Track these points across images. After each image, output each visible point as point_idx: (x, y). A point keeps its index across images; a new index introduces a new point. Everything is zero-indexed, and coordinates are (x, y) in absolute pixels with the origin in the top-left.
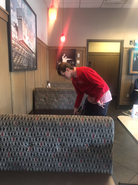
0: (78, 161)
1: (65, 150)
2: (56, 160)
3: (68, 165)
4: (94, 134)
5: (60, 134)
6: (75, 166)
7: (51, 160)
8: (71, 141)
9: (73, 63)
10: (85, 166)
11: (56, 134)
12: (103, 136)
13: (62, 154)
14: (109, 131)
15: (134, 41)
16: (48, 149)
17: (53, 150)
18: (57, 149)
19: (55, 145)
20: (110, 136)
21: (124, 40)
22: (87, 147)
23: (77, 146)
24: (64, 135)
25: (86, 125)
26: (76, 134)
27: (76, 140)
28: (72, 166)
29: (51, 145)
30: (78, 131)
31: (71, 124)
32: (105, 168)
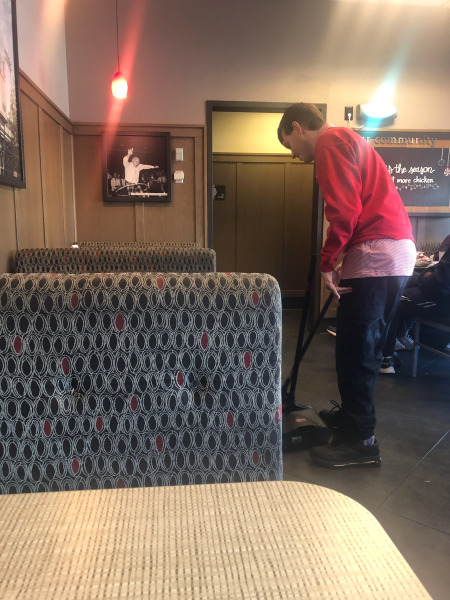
0: (148, 444)
1: (93, 404)
2: (55, 449)
3: (108, 465)
4: (205, 335)
5: (71, 342)
6: (136, 464)
7: (34, 448)
8: (114, 367)
9: (162, 179)
10: (174, 464)
11: (52, 341)
12: (241, 340)
13: (80, 420)
14: (261, 321)
15: (358, 107)
16: (19, 406)
17: (40, 409)
18: (61, 403)
19: (50, 388)
20: (267, 339)
21: (325, 106)
22: (181, 388)
23: (143, 383)
24: (86, 343)
25: (174, 302)
26: (136, 337)
27: (134, 360)
28: (122, 465)
29: (35, 388)
30: (142, 324)
31: (115, 300)
32: (252, 463)
